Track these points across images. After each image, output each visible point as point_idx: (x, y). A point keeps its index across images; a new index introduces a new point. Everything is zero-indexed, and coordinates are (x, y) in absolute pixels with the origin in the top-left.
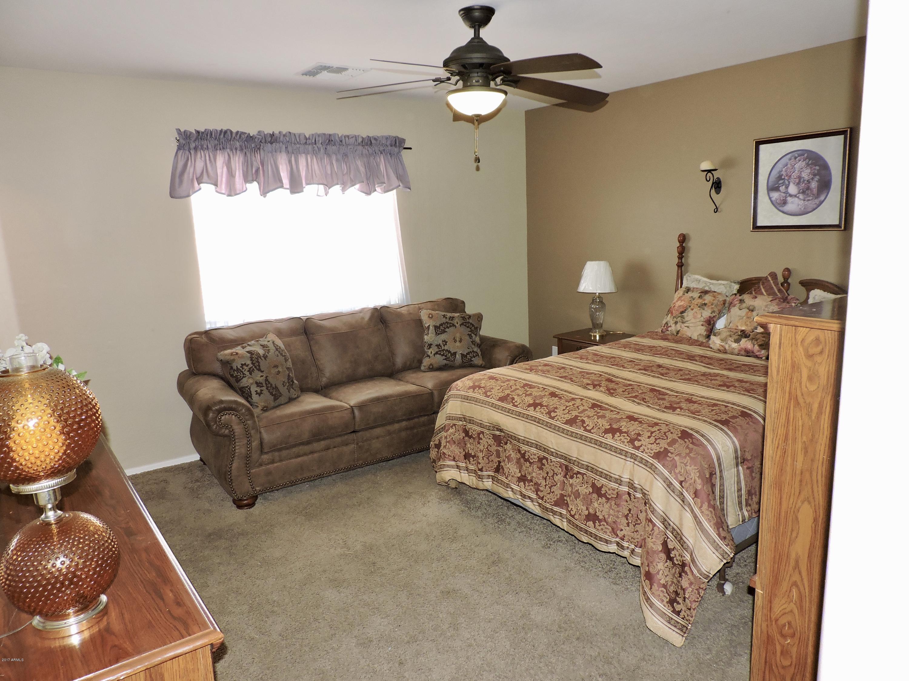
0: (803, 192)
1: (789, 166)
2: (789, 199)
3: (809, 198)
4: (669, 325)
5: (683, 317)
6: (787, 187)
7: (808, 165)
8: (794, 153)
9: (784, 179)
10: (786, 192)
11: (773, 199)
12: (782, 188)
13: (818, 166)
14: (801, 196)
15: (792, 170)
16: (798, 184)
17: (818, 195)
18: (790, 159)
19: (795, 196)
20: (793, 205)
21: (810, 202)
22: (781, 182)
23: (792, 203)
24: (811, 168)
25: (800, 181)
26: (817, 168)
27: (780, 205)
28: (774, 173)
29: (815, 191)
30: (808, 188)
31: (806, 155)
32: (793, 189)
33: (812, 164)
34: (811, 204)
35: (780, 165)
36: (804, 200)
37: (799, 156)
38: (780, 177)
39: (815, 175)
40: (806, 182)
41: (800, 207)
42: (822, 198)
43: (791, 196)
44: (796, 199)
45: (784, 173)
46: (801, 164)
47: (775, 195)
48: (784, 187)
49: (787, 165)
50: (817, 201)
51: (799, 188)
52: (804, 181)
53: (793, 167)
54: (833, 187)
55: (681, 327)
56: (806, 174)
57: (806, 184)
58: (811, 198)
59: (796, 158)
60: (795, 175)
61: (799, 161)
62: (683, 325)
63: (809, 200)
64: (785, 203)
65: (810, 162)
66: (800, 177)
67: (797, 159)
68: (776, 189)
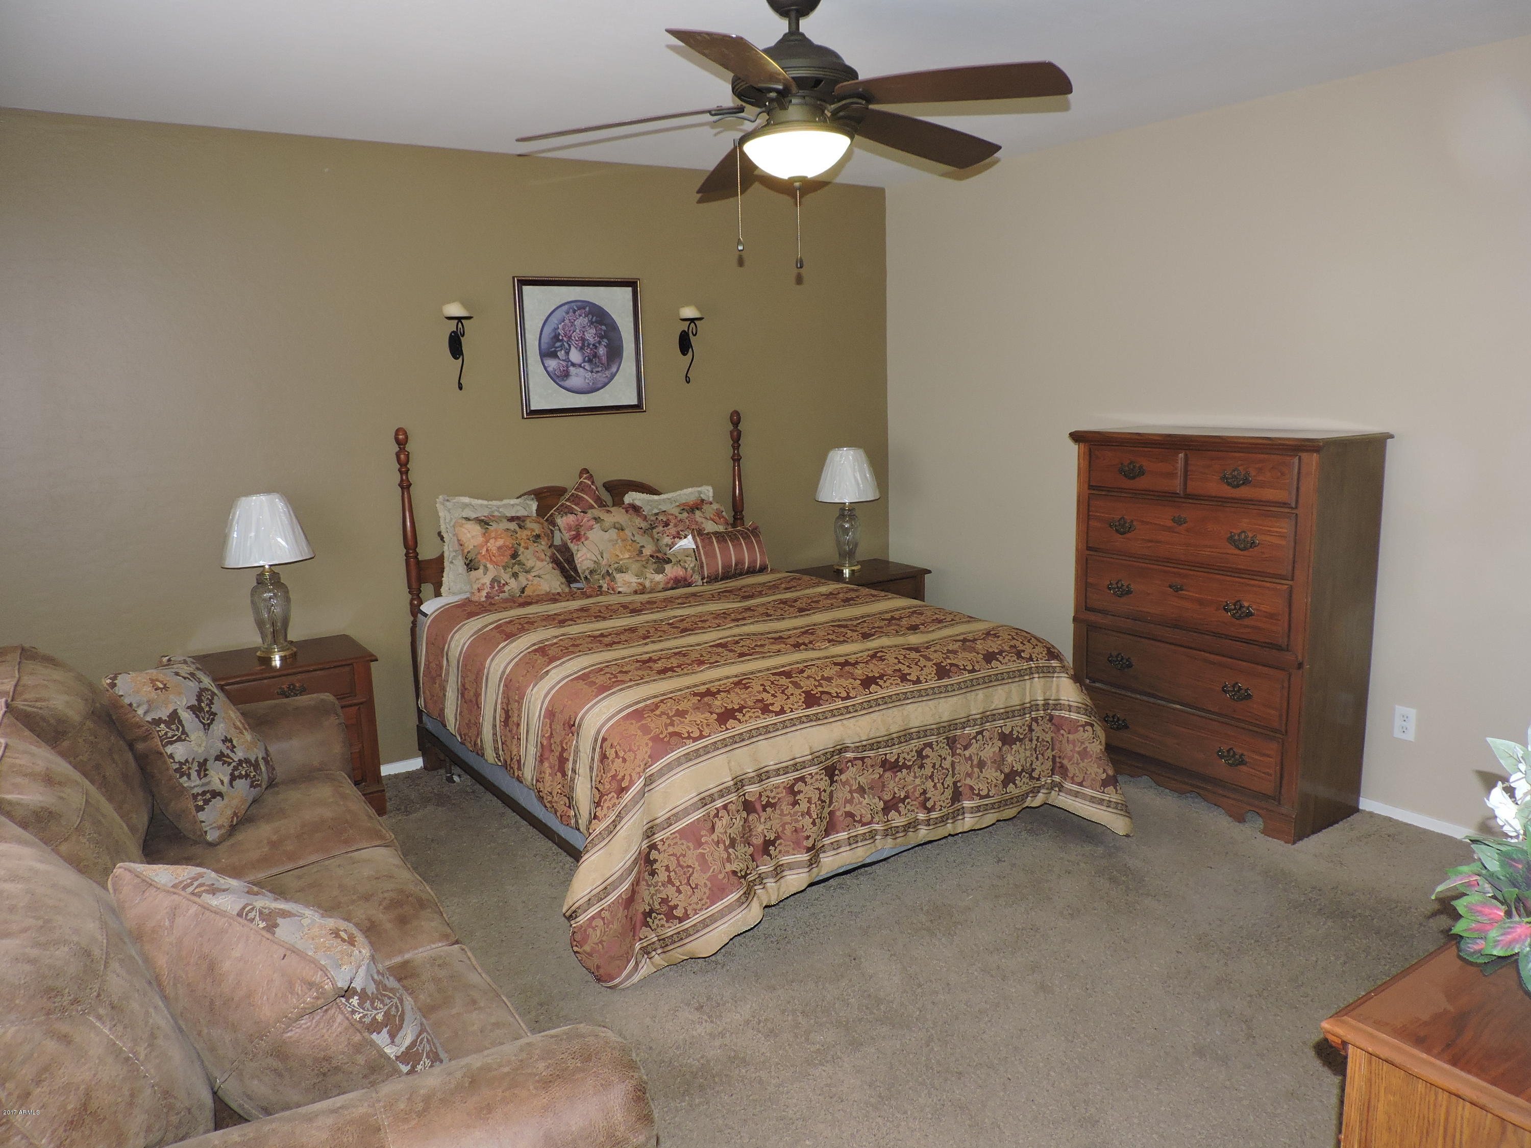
0: (590, 361)
1: (567, 321)
2: (571, 369)
3: (597, 369)
4: (503, 582)
5: (520, 563)
6: (567, 353)
7: (592, 323)
8: (573, 304)
9: (563, 339)
10: (567, 360)
11: (550, 369)
12: (561, 354)
13: (605, 325)
14: (587, 366)
15: (572, 328)
16: (582, 349)
17: (608, 367)
18: (567, 313)
19: (580, 366)
20: (578, 378)
21: (599, 374)
22: (558, 344)
23: (577, 375)
24: (596, 327)
25: (583, 344)
26: (604, 327)
27: (560, 377)
28: (548, 330)
29: (604, 359)
30: (595, 355)
31: (587, 309)
32: (575, 356)
33: (596, 322)
34: (601, 377)
35: (554, 320)
36: (592, 372)
37: (579, 309)
38: (556, 338)
39: (602, 337)
40: (591, 346)
41: (587, 381)
42: (614, 369)
43: (573, 365)
44: (581, 370)
45: (561, 332)
46: (581, 321)
47: (552, 364)
48: (563, 352)
49: (564, 321)
50: (608, 373)
51: (584, 354)
52: (588, 346)
53: (572, 324)
54: (625, 354)
55: (527, 579)
56: (590, 335)
57: (591, 349)
58: (600, 369)
59: (574, 312)
60: (576, 335)
61: (580, 316)
62: (530, 576)
63: (598, 372)
64: (566, 375)
65: (594, 318)
66: (583, 339)
67: (577, 313)
68: (554, 355)
